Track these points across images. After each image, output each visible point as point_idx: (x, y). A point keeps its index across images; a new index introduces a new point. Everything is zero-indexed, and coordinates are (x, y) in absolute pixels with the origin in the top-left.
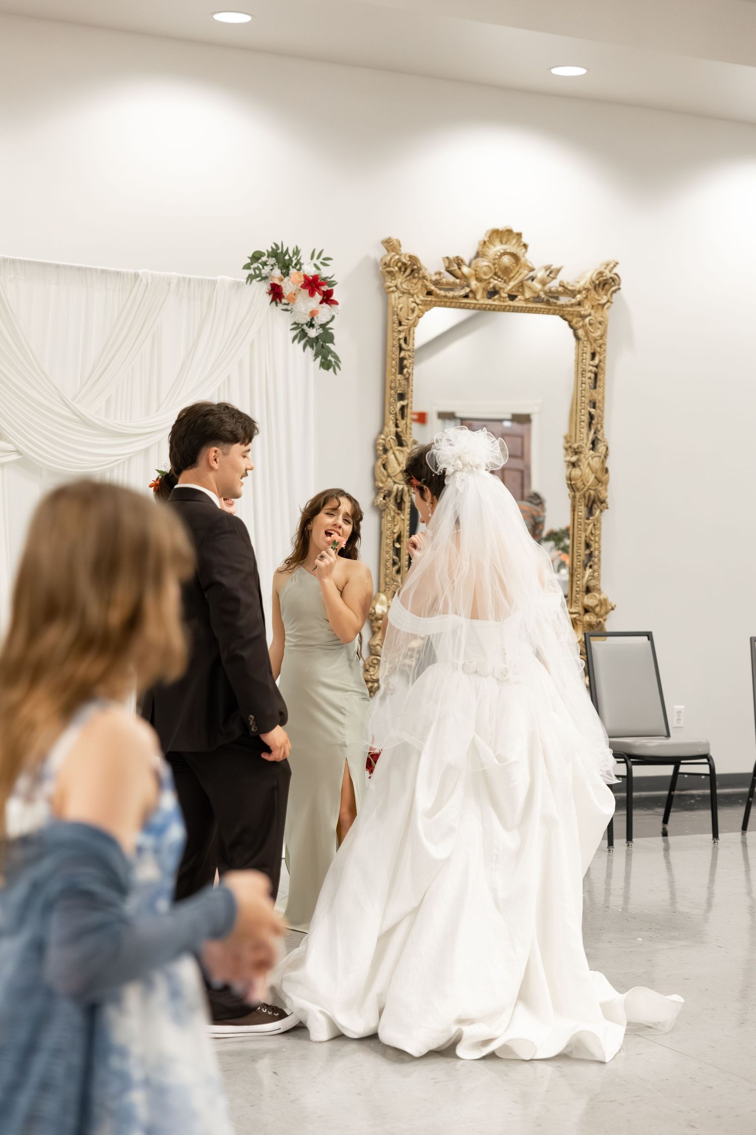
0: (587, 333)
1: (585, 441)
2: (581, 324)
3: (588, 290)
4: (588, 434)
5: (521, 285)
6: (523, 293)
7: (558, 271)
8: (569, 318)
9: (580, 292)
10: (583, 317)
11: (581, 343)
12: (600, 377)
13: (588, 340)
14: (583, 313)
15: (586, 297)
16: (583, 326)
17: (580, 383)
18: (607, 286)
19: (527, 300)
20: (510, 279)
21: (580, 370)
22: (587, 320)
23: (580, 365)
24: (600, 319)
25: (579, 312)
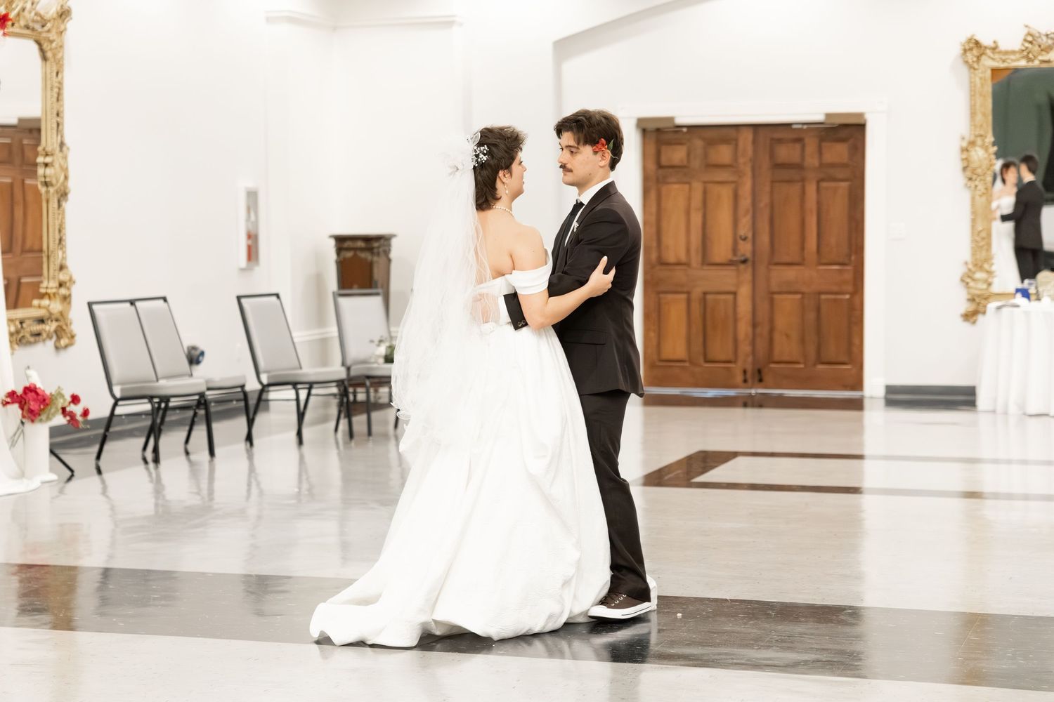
0: (54, 55)
1: (55, 145)
2: (49, 48)
3: (54, 19)
4: (57, 140)
5: (18, 15)
6: (19, 21)
7: (38, 3)
8: (42, 42)
9: (49, 21)
10: (51, 42)
11: (48, 63)
12: (61, 92)
13: (55, 61)
14: (51, 38)
15: (53, 26)
16: (51, 49)
17: (49, 97)
18: (63, 17)
19: (21, 27)
20: (14, 9)
21: (49, 86)
22: (54, 45)
23: (49, 82)
24: (60, 44)
25: (49, 38)
